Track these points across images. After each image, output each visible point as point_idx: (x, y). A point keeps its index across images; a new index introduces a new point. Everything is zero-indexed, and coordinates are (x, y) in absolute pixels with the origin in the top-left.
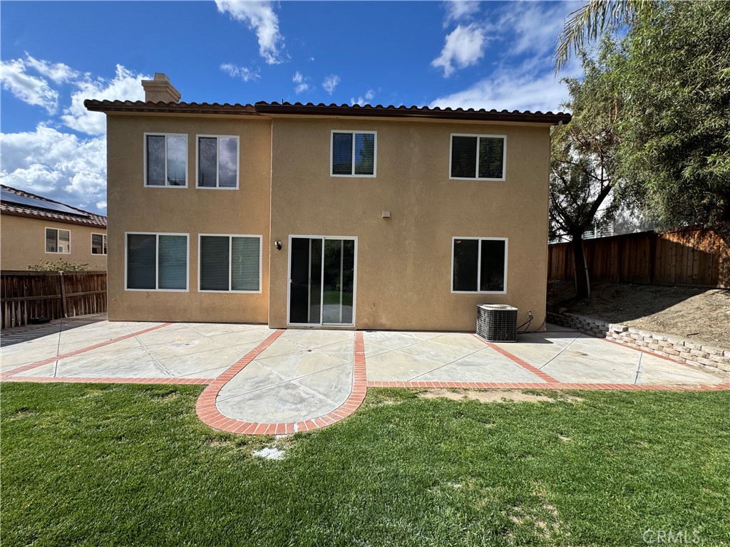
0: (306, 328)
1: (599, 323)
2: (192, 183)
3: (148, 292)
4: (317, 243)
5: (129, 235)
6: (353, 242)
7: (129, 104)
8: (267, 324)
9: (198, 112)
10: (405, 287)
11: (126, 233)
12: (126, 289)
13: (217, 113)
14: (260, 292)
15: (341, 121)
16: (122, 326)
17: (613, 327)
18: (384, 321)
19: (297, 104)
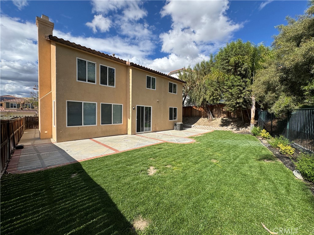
1: (190, 125)
2: (98, 83)
3: (79, 127)
4: (143, 107)
5: (68, 102)
6: (151, 107)
7: (74, 44)
9: (104, 57)
10: (161, 119)
11: (67, 101)
12: (67, 126)
13: (111, 59)
14: (122, 124)
15: (149, 73)
16: (70, 143)
17: (192, 126)
18: (157, 129)
19: (135, 64)
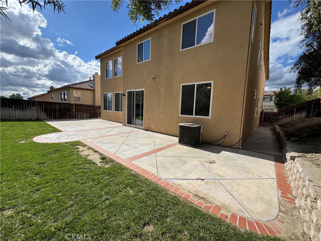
0: (130, 126)
3: (106, 111)
6: (143, 91)
8: (122, 123)
10: (160, 112)
11: (103, 94)
12: (103, 110)
15: (139, 38)
18: (152, 127)
